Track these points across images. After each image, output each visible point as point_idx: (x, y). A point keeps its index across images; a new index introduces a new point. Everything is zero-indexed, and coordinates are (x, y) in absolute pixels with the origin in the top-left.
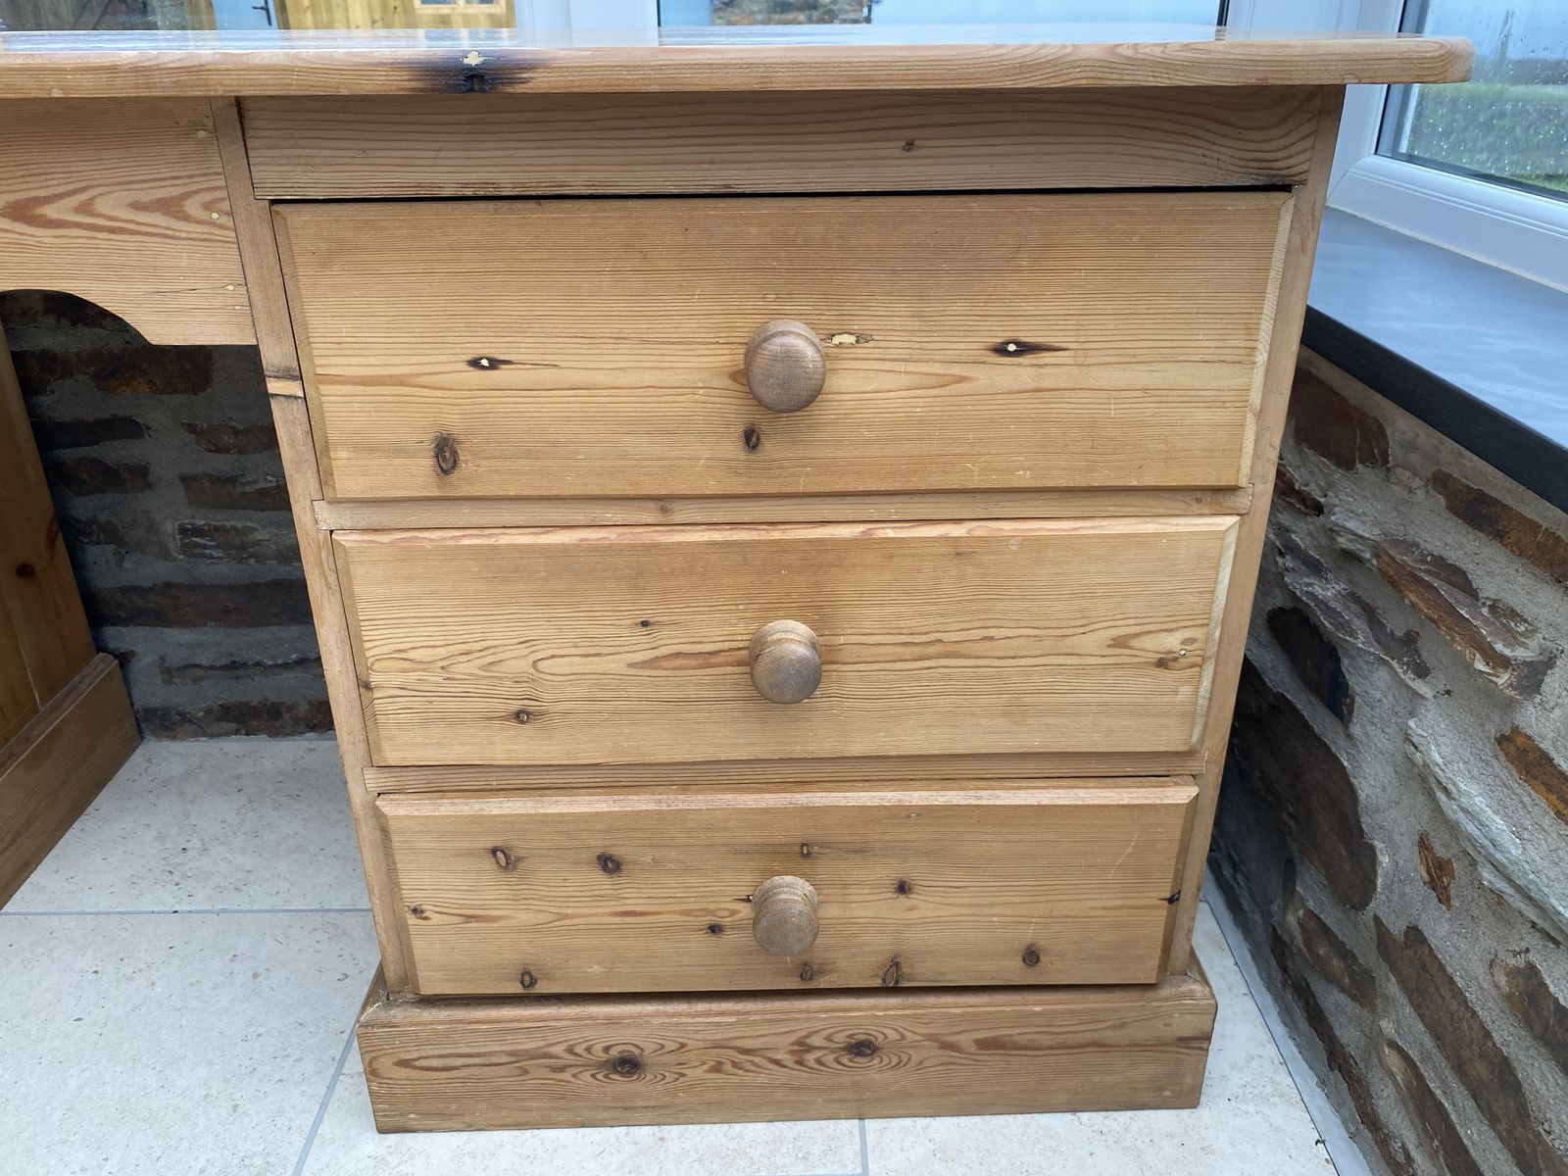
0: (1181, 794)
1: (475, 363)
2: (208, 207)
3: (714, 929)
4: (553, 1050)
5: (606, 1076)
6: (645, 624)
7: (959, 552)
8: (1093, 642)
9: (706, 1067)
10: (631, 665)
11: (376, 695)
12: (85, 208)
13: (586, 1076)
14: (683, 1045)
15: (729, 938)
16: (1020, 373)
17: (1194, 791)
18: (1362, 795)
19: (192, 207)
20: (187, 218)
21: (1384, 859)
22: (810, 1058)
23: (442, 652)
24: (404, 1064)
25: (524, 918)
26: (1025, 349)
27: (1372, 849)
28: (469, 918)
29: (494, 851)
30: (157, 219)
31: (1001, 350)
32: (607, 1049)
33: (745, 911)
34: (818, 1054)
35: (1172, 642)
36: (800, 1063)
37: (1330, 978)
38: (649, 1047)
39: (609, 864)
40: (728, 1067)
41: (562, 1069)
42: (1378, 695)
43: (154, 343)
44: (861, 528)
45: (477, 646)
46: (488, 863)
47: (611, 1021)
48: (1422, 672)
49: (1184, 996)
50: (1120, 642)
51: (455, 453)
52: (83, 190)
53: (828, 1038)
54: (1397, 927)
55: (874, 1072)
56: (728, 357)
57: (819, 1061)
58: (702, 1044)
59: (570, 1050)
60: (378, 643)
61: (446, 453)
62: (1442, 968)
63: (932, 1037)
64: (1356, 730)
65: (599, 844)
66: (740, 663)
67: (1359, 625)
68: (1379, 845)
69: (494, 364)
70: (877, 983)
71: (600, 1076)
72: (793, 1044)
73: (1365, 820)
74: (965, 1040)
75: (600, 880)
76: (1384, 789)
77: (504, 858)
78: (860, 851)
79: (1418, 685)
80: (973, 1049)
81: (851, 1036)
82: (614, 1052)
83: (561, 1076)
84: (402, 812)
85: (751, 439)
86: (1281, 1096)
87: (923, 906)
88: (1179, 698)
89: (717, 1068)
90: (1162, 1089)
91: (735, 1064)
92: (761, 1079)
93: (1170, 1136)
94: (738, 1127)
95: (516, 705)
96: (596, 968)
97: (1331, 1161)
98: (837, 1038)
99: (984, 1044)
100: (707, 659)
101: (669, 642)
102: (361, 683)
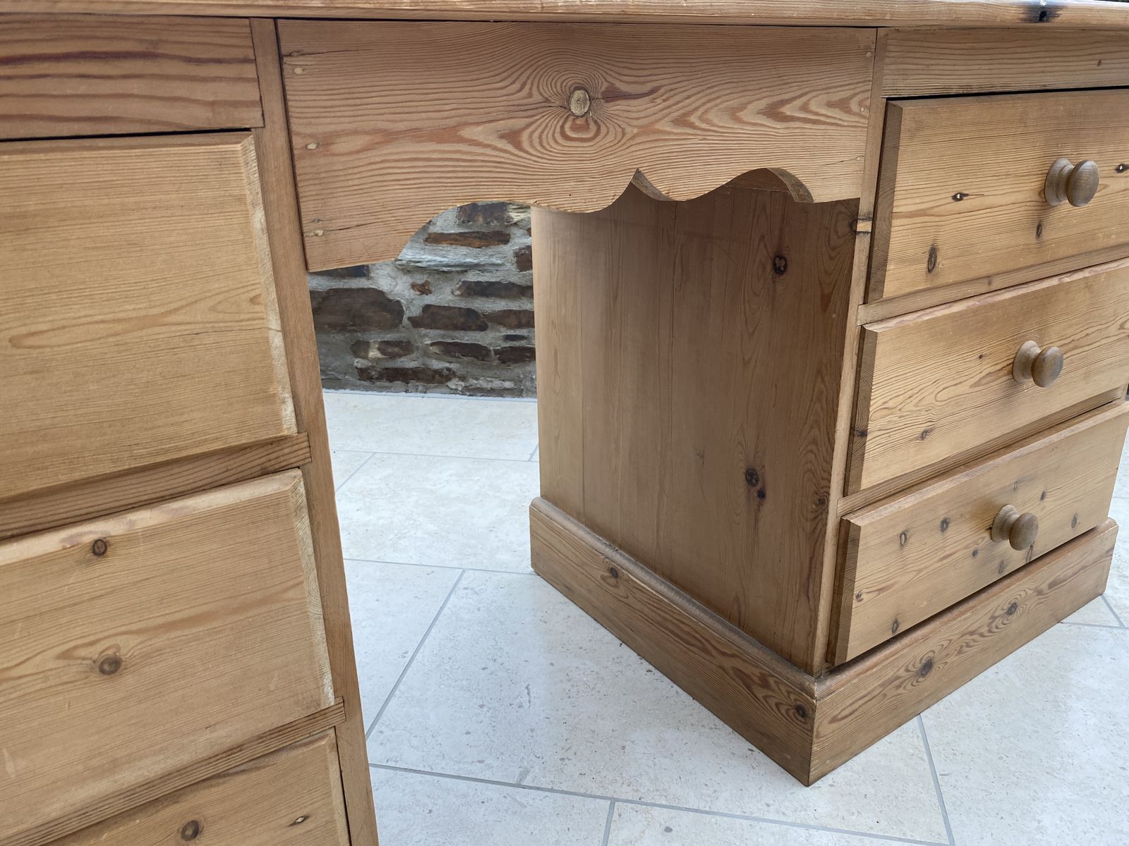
1: (955, 198)
2: (860, 104)
3: (974, 554)
4: (899, 673)
5: (917, 682)
6: (981, 356)
7: (1087, 284)
8: (1115, 328)
9: (956, 652)
10: (972, 386)
11: (869, 438)
12: (805, 108)
13: (909, 685)
14: (950, 640)
15: (978, 558)
16: (1122, 181)
19: (854, 106)
20: (850, 112)
22: (994, 626)
23: (901, 398)
24: (832, 719)
25: (904, 579)
28: (880, 590)
29: (900, 536)
30: (836, 113)
31: (1118, 170)
32: (921, 661)
33: (989, 535)
34: (997, 621)
36: (990, 631)
38: (937, 651)
39: (944, 525)
40: (964, 648)
41: (901, 685)
43: (816, 201)
44: (1057, 279)
45: (917, 390)
46: (897, 545)
47: (926, 639)
51: (936, 259)
52: (806, 93)
53: (1002, 609)
55: (1017, 622)
56: (1040, 182)
57: (997, 626)
58: (958, 636)
59: (906, 669)
60: (878, 398)
61: (932, 260)
63: (1035, 590)
65: (942, 513)
66: (1008, 373)
69: (961, 197)
70: (1024, 562)
71: (915, 683)
72: (990, 619)
74: (1045, 586)
75: (939, 538)
77: (904, 539)
78: (1033, 479)
80: (1047, 591)
81: (1009, 603)
82: (924, 662)
83: (899, 691)
84: (864, 525)
85: (1038, 229)
87: (1048, 504)
89: (960, 651)
91: (967, 645)
92: (975, 650)
95: (923, 428)
96: (925, 603)
98: (1005, 608)
99: (1050, 586)
101: (987, 366)
102: (858, 433)
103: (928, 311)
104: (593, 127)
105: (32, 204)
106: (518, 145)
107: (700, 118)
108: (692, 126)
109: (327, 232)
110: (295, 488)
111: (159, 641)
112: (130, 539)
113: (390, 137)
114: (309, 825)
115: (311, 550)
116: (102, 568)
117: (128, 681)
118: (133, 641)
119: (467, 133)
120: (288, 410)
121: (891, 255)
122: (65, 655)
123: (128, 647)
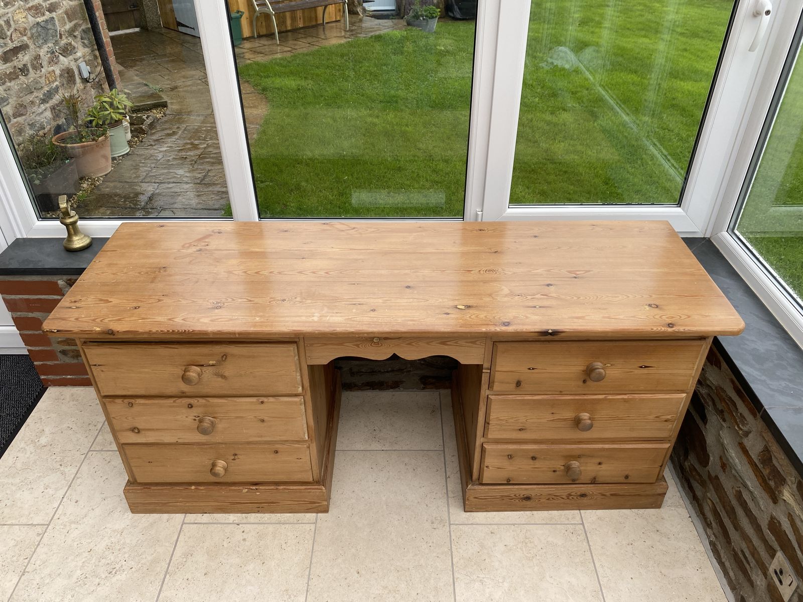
0: (667, 446)
1: (529, 369)
2: (481, 343)
3: (554, 471)
4: (511, 495)
5: (522, 501)
6: (553, 413)
7: (625, 400)
8: (652, 417)
9: (546, 499)
10: (548, 421)
11: (490, 425)
12: (456, 343)
13: (517, 501)
14: (541, 495)
15: (558, 473)
16: (645, 371)
17: (669, 445)
18: (707, 442)
19: (478, 342)
20: (476, 344)
21: (711, 458)
22: (571, 497)
23: (507, 418)
24: (475, 498)
25: (511, 468)
26: (646, 367)
27: (709, 455)
28: (499, 468)
29: (508, 455)
30: (470, 344)
31: (641, 367)
32: (524, 495)
33: (562, 468)
34: (572, 496)
35: (669, 417)
36: (568, 498)
37: (695, 480)
38: (533, 495)
39: (534, 458)
40: (551, 499)
41: (512, 499)
42: (714, 421)
43: (462, 363)
44: (604, 396)
45: (515, 417)
46: (506, 458)
47: (526, 489)
48: (724, 420)
49: (660, 485)
50: (657, 417)
51: (520, 384)
53: (576, 493)
54: (713, 475)
55: (585, 500)
56: (583, 368)
57: (572, 498)
58: (546, 494)
59: (515, 495)
60: (493, 416)
61: (518, 384)
62: (722, 486)
63: (599, 493)
64: (707, 427)
65: (532, 454)
66: (572, 421)
67: (710, 403)
68: (710, 455)
69: (533, 369)
70: (590, 482)
71: (520, 501)
72: (567, 494)
73: (708, 449)
74: (608, 494)
75: (531, 462)
76: (713, 442)
77: (510, 457)
78: (592, 456)
79: (723, 423)
80: (609, 496)
81: (581, 493)
82: (525, 496)
83: (512, 501)
84: (490, 448)
85: (584, 381)
86: (680, 506)
87: (603, 467)
88: (669, 427)
89: (548, 499)
90: (652, 504)
91: (553, 499)
92: (558, 502)
93: (654, 515)
94: (550, 512)
95: (520, 428)
96: (525, 478)
97: (692, 522)
98: (578, 493)
99: (612, 495)
100: (565, 420)
101: (556, 417)
102: (487, 423)
103: (522, 396)
104: (380, 345)
105: (255, 355)
106: (359, 347)
107: (416, 344)
108: (413, 345)
109: (311, 359)
110: (301, 400)
111: (271, 419)
112: (267, 402)
113: (326, 344)
114: (300, 460)
115: (304, 411)
116: (262, 405)
117: (265, 424)
118: (267, 418)
119: (345, 344)
120: (300, 389)
121: (496, 380)
122: (255, 417)
123: (266, 418)
